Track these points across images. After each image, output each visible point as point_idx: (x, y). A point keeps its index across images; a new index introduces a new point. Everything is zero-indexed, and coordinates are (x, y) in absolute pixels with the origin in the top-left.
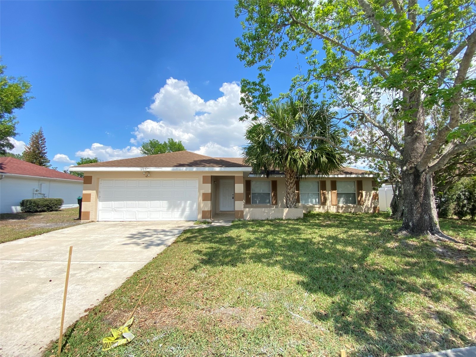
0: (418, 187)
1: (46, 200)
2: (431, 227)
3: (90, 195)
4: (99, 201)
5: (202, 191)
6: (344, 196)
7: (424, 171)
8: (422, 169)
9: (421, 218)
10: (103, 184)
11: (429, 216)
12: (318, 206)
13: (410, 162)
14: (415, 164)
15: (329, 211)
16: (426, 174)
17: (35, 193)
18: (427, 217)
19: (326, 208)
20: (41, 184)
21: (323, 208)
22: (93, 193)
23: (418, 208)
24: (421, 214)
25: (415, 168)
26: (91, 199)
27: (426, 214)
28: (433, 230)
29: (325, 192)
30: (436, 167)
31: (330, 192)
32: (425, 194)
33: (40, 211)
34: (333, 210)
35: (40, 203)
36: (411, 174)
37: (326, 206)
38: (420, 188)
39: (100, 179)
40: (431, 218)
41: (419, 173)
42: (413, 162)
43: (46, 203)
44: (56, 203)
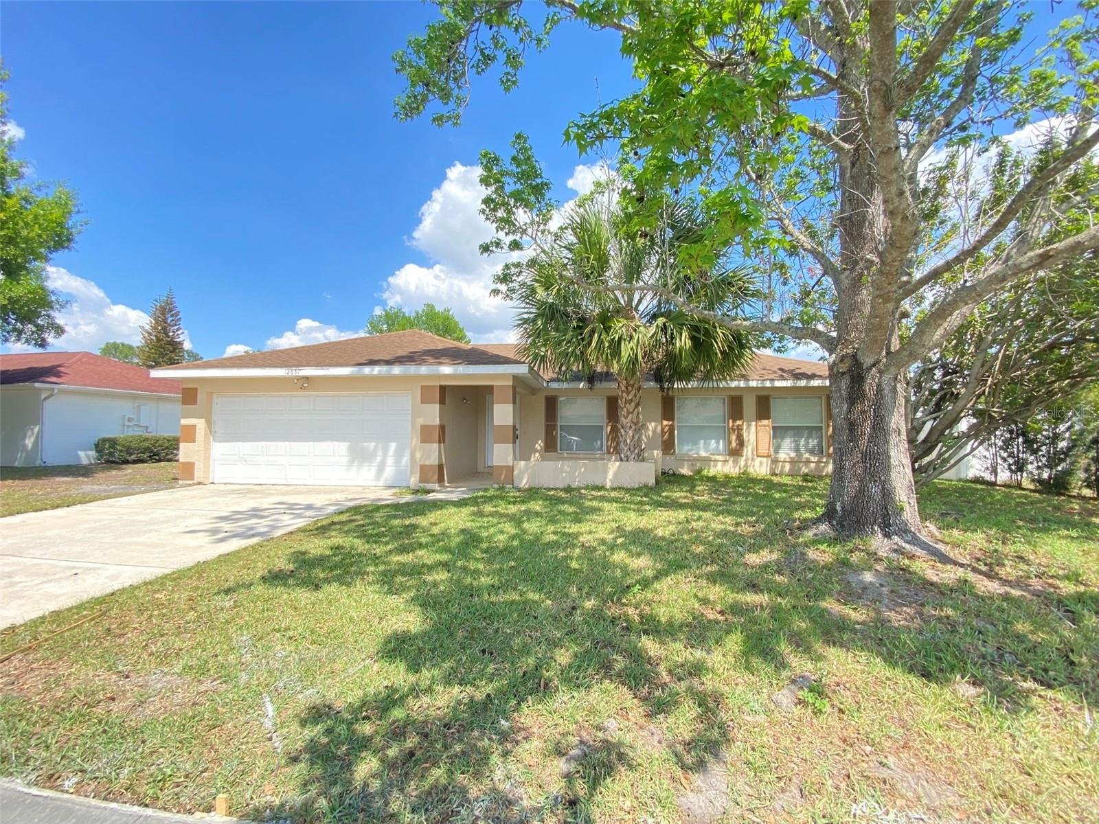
0: (858, 408)
1: (147, 439)
2: (886, 516)
3: (193, 427)
4: (214, 440)
5: (421, 421)
6: (791, 433)
7: (874, 365)
8: (867, 361)
9: (862, 491)
10: (220, 404)
11: (883, 488)
12: (720, 458)
13: (846, 340)
14: (854, 348)
15: (751, 470)
16: (881, 372)
17: (127, 423)
18: (875, 490)
19: (742, 463)
20: (139, 407)
21: (736, 462)
22: (200, 424)
23: (855, 464)
24: (861, 481)
25: (854, 356)
26: (198, 436)
27: (875, 481)
28: (889, 525)
29: (739, 422)
30: (905, 353)
31: (754, 423)
32: (873, 428)
33: (135, 462)
34: (760, 469)
35: (133, 445)
36: (843, 374)
37: (743, 459)
38: (863, 412)
39: (215, 396)
40: (887, 494)
41: (862, 370)
42: (852, 343)
43: (146, 444)
44: (166, 445)
